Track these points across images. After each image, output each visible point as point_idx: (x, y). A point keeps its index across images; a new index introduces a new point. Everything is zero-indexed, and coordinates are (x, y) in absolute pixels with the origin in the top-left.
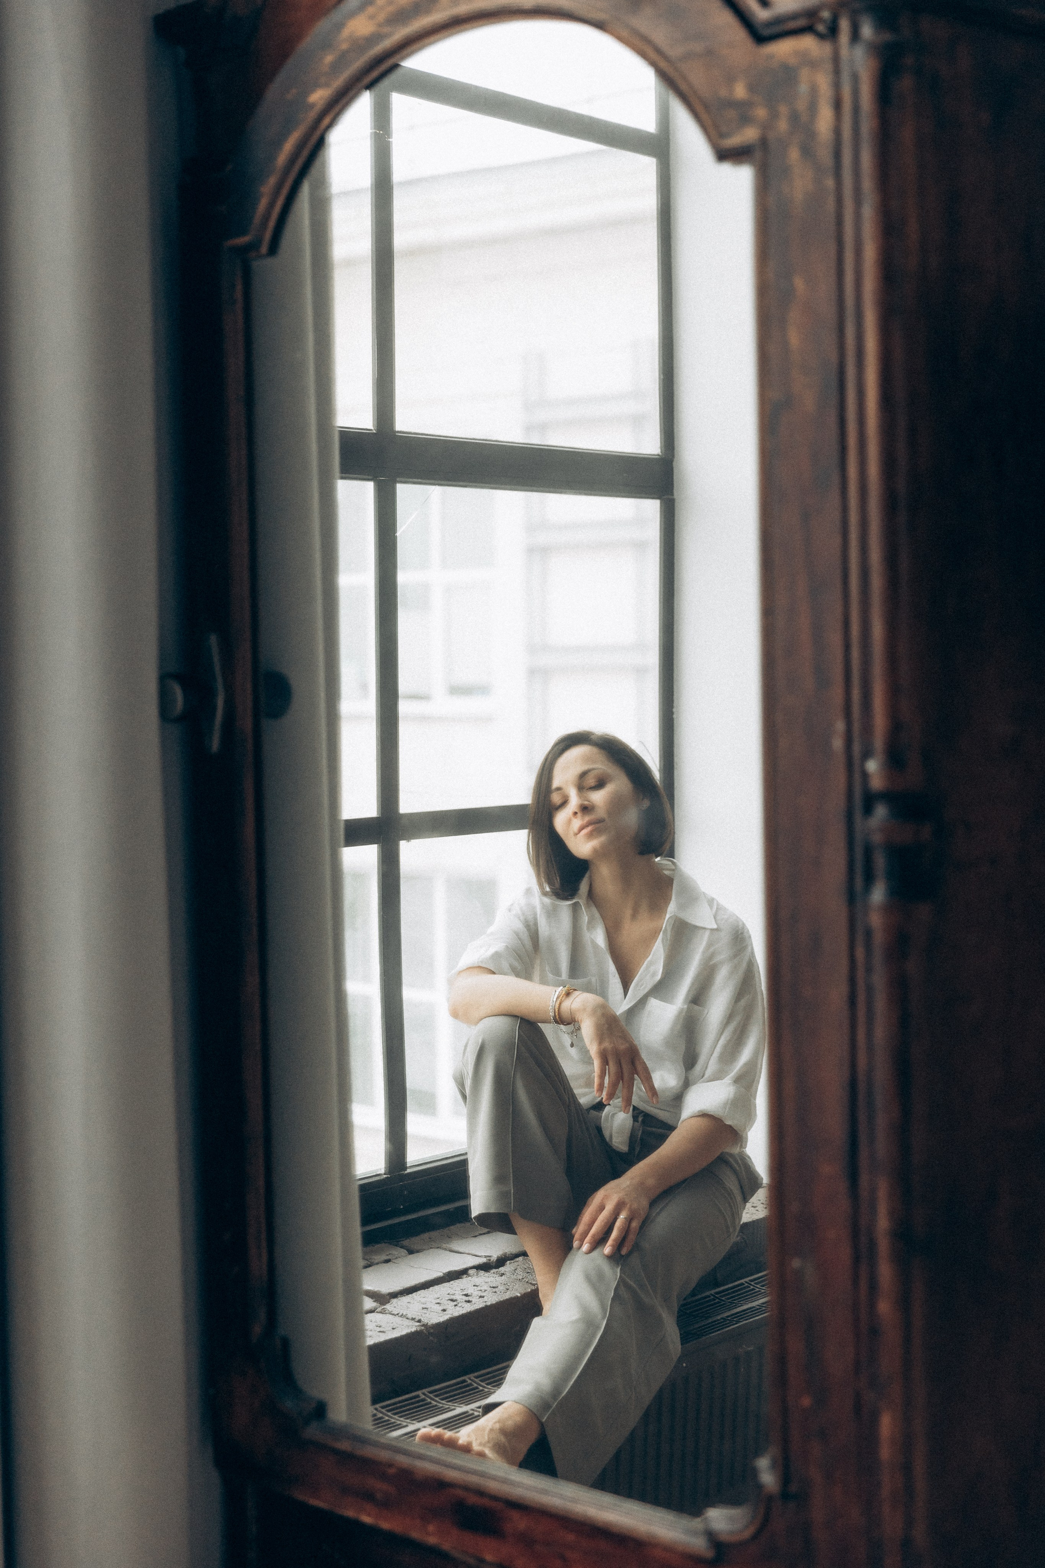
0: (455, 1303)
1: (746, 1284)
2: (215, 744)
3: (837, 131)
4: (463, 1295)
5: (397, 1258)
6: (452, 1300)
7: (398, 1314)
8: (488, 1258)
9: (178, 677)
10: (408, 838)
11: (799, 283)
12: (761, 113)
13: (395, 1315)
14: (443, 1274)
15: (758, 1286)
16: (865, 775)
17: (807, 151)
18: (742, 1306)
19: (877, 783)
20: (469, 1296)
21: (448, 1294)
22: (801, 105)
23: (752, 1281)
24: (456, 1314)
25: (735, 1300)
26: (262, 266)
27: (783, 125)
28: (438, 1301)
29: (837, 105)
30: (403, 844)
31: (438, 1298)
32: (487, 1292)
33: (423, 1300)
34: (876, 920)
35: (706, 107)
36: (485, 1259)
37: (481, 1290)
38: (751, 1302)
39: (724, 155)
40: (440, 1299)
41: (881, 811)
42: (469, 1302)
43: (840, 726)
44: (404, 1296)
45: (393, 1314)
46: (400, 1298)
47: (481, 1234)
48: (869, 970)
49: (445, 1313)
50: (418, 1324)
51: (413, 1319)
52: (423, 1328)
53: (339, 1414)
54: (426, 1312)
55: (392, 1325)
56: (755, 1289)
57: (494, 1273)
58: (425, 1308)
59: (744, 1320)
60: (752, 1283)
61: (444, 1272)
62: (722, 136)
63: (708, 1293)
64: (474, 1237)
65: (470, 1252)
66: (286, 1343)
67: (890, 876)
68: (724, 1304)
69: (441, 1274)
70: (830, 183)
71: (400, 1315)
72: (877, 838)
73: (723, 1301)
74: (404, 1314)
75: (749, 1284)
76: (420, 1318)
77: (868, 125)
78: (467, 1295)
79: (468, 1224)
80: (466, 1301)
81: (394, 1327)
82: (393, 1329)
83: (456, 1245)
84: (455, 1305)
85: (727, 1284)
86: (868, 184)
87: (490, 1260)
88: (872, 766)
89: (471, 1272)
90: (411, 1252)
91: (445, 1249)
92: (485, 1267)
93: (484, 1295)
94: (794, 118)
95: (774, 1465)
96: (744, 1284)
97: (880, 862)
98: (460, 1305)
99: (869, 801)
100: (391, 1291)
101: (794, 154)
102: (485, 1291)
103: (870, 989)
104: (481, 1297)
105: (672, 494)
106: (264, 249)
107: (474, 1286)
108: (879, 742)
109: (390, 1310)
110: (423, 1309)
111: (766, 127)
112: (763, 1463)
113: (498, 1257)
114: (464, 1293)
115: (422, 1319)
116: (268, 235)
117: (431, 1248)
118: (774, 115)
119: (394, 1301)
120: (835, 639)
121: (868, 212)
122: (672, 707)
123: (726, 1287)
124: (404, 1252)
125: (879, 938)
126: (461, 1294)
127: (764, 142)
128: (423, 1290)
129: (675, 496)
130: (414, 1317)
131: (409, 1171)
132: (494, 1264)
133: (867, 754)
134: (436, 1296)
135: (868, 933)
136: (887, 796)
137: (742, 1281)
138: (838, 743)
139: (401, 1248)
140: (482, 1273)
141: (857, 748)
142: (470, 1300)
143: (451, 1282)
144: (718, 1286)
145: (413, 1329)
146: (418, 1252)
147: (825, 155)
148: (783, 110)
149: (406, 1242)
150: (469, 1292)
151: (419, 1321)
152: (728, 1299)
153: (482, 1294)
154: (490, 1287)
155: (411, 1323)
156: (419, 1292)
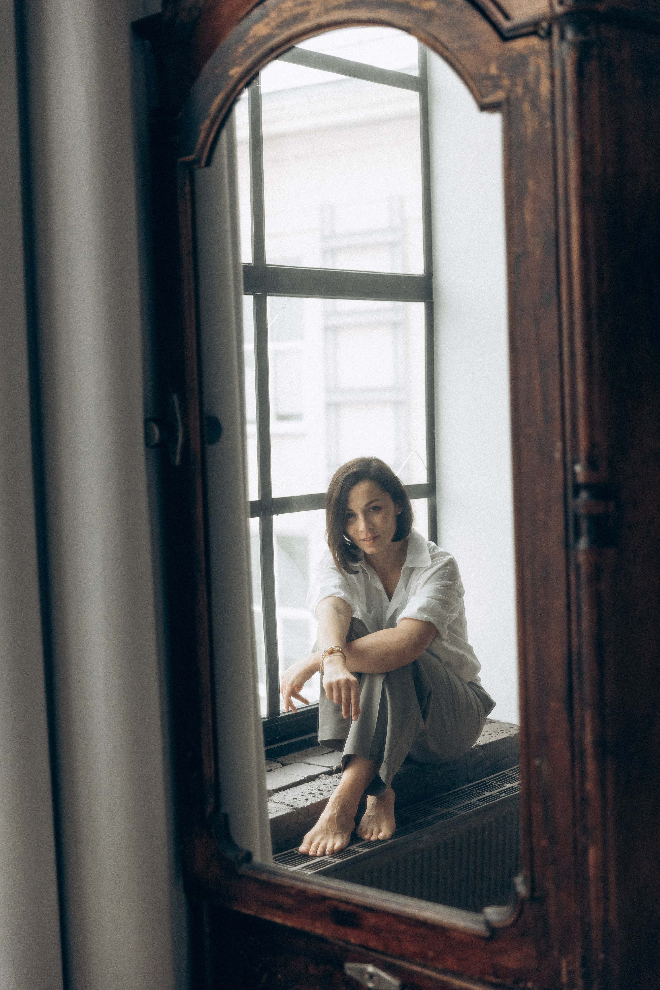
0: (313, 795)
1: (487, 781)
2: (178, 460)
3: (552, 93)
4: (317, 790)
5: (275, 769)
6: (311, 793)
7: (279, 802)
8: (331, 768)
9: (154, 420)
10: (277, 513)
11: (531, 184)
12: (506, 82)
13: (277, 803)
14: (305, 778)
15: (494, 782)
16: (574, 474)
17: (534, 106)
18: (485, 794)
19: (581, 478)
20: (321, 791)
21: (308, 790)
22: (530, 78)
23: (490, 779)
24: (314, 802)
25: (481, 791)
26: (201, 173)
27: (519, 90)
28: (303, 794)
29: (552, 78)
30: (274, 517)
31: (302, 792)
32: (332, 788)
33: (293, 794)
34: (582, 559)
35: (472, 78)
36: (329, 768)
37: (328, 787)
38: (491, 792)
39: (483, 107)
40: (304, 793)
41: (584, 495)
42: (321, 794)
43: (559, 445)
44: (282, 791)
45: (276, 802)
46: (279, 793)
47: (325, 754)
48: (578, 587)
49: (307, 801)
50: (292, 808)
51: (288, 805)
52: (295, 810)
53: (257, 859)
54: (295, 800)
55: (276, 809)
56: (492, 784)
57: (335, 777)
58: (295, 798)
59: (487, 803)
60: (491, 780)
61: (305, 776)
62: (483, 96)
63: (464, 787)
64: (321, 755)
65: (319, 764)
66: (226, 817)
67: (590, 532)
68: (474, 793)
69: (303, 778)
70: (548, 124)
71: (280, 803)
72: (582, 511)
73: (473, 791)
74: (283, 802)
75: (489, 781)
76: (292, 804)
77: (571, 90)
78: (320, 790)
79: (317, 748)
80: (319, 794)
81: (277, 810)
82: (277, 811)
83: (311, 760)
84: (313, 796)
85: (476, 781)
86: (571, 125)
87: (332, 769)
88: (578, 468)
89: (321, 776)
90: (284, 765)
91: (305, 763)
92: (330, 773)
93: (331, 790)
94: (526, 86)
95: (525, 881)
96: (485, 781)
97: (584, 525)
98: (316, 796)
99: (577, 489)
100: (274, 788)
101: (526, 108)
102: (331, 787)
103: (579, 599)
104: (328, 791)
105: (432, 299)
106: (203, 163)
107: (324, 784)
108: (582, 455)
109: (274, 800)
110: (294, 799)
111: (510, 91)
112: (519, 880)
113: (337, 767)
114: (318, 789)
115: (294, 805)
116: (205, 154)
117: (296, 762)
118: (514, 84)
119: (276, 794)
120: (555, 394)
121: (572, 141)
122: (434, 429)
123: (475, 783)
124: (279, 765)
125: (584, 570)
126: (316, 789)
127: (508, 100)
128: (293, 788)
129: (434, 300)
130: (289, 804)
131: (281, 716)
132: (335, 771)
133: (575, 462)
134: (301, 791)
135: (578, 567)
136: (587, 486)
137: (485, 779)
138: (558, 455)
139: (277, 762)
140: (328, 777)
141: (569, 457)
142: (322, 793)
143: (310, 783)
144: (470, 783)
145: (289, 811)
146: (288, 765)
147: (545, 108)
148: (520, 81)
149: (280, 759)
150: (321, 788)
151: (292, 806)
152: (477, 790)
153: (329, 790)
154: (334, 785)
155: (287, 807)
156: (291, 789)
